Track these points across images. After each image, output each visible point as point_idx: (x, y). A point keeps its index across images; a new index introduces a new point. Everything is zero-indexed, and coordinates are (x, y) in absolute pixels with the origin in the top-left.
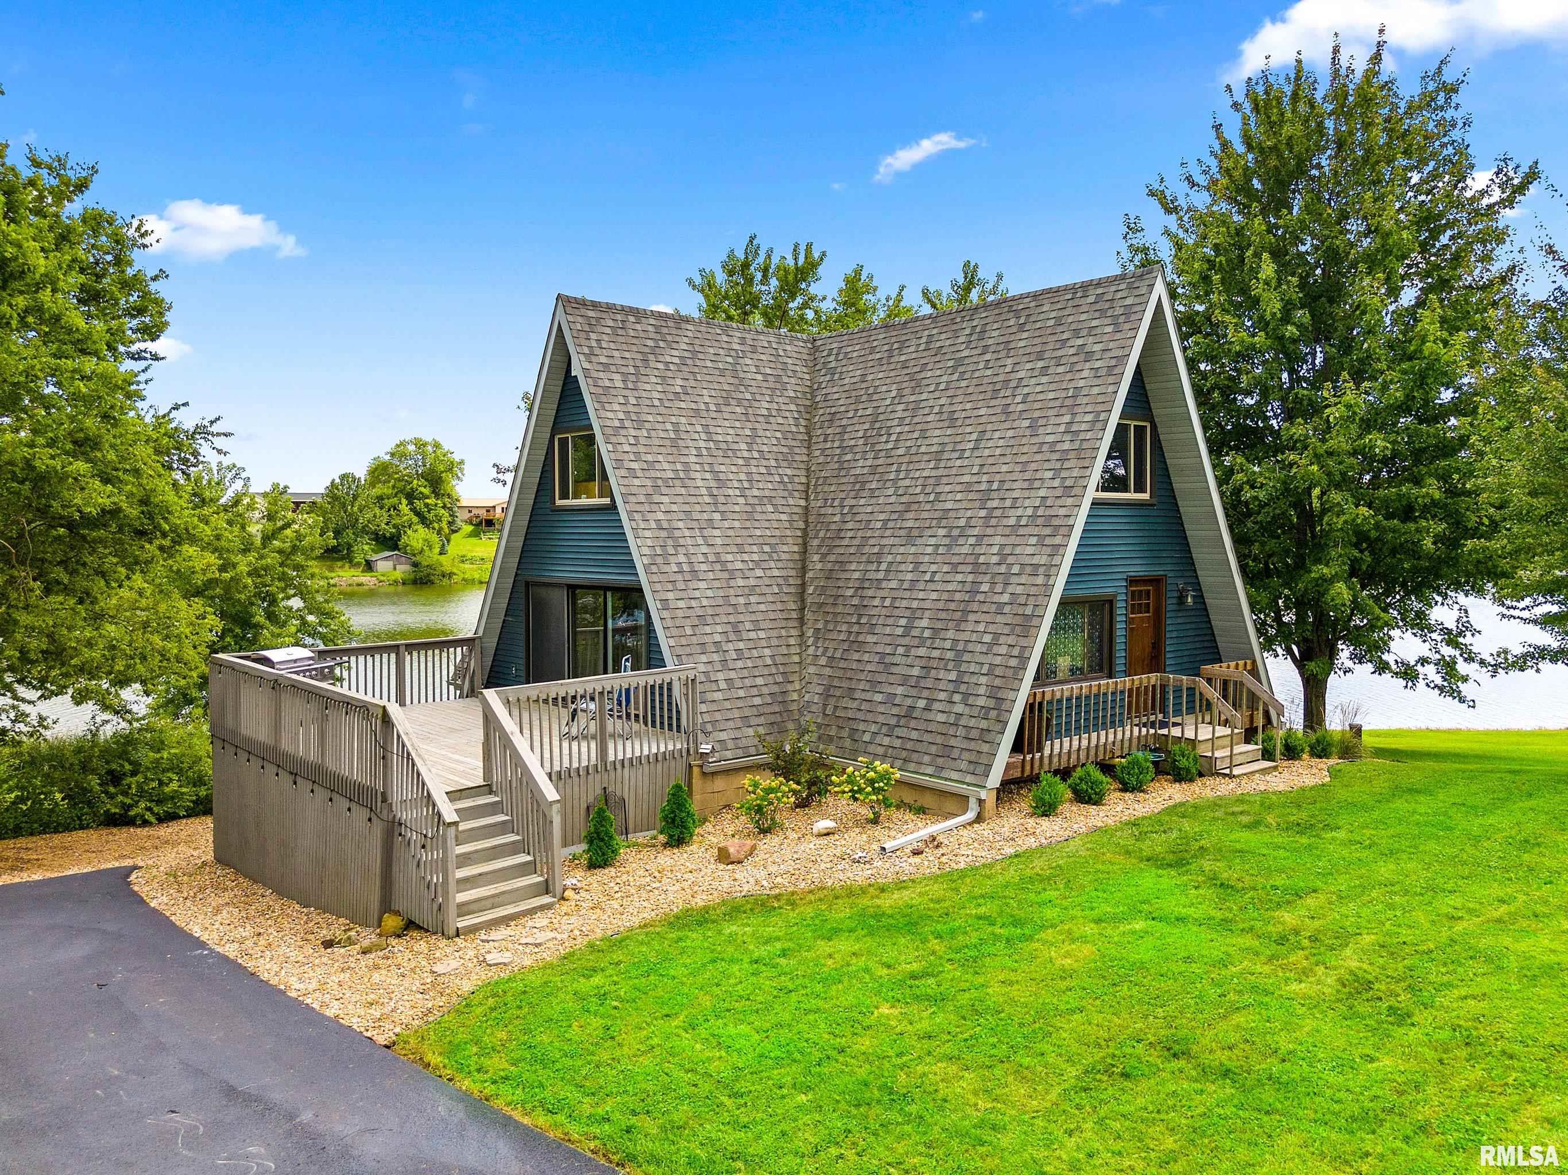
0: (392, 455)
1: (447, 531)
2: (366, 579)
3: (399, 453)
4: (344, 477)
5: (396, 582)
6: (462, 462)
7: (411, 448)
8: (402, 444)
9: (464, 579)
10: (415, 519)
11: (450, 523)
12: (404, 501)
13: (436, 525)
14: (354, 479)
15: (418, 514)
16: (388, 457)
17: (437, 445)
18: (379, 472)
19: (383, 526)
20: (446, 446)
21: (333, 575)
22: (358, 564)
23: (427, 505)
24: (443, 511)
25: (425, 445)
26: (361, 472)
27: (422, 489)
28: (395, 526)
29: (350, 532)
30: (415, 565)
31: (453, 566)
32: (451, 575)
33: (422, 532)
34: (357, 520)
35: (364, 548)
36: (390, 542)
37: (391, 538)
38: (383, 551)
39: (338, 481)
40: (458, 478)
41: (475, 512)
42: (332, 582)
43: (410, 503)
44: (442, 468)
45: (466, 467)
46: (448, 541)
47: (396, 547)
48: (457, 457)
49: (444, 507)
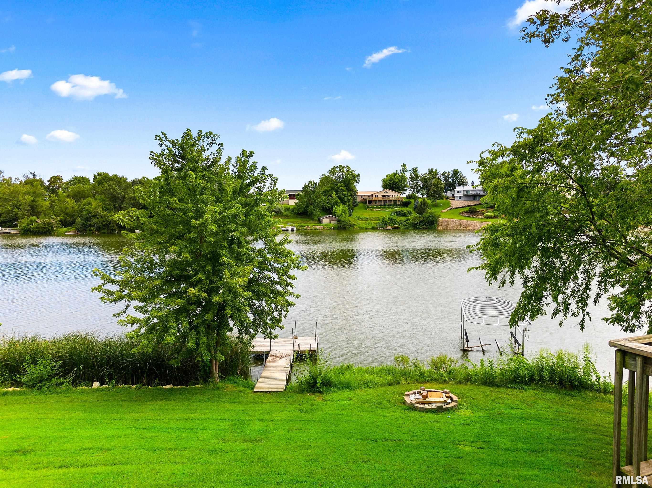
0: (330, 173)
1: (352, 206)
2: (318, 227)
3: (333, 171)
4: (310, 182)
5: (331, 228)
6: (359, 175)
7: (338, 169)
8: (334, 168)
9: (359, 227)
10: (339, 201)
11: (353, 203)
12: (334, 193)
13: (347, 203)
14: (314, 183)
15: (340, 198)
16: (328, 174)
17: (348, 168)
18: (325, 180)
19: (326, 204)
20: (352, 169)
21: (305, 225)
22: (316, 220)
23: (344, 195)
24: (350, 197)
25: (343, 168)
26: (317, 181)
27: (342, 188)
28: (330, 204)
29: (312, 206)
30: (339, 221)
31: (354, 221)
32: (353, 225)
33: (342, 206)
34: (315, 201)
35: (318, 213)
36: (328, 211)
37: (329, 209)
38: (325, 215)
39: (307, 184)
40: (357, 182)
41: (364, 197)
42: (305, 228)
43: (337, 194)
44: (350, 178)
45: (361, 177)
46: (353, 210)
47: (330, 213)
48: (356, 173)
49: (351, 195)
